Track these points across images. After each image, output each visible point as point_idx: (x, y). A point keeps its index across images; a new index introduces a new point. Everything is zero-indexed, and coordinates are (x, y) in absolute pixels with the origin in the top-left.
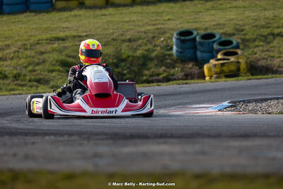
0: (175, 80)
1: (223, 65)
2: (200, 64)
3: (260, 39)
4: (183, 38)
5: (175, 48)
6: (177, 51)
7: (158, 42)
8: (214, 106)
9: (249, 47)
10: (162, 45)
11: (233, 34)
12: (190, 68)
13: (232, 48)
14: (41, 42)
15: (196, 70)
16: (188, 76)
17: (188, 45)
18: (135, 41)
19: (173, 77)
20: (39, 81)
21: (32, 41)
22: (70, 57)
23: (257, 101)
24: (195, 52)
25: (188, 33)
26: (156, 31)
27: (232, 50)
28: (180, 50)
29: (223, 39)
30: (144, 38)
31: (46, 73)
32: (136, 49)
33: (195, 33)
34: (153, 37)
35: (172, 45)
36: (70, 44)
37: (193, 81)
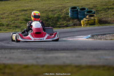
0: (70, 26)
1: (88, 20)
2: (80, 20)
3: (103, 10)
4: (73, 10)
5: (70, 13)
6: (71, 15)
7: (63, 11)
8: (85, 37)
9: (99, 13)
10: (65, 13)
11: (93, 8)
12: (76, 22)
13: (92, 14)
14: (17, 11)
15: (78, 22)
16: (75, 25)
17: (75, 12)
18: (54, 11)
19: (69, 25)
20: (16, 27)
21: (13, 11)
22: (28, 17)
23: (101, 35)
24: (78, 15)
25: (75, 8)
26: (63, 7)
27: (92, 15)
28: (72, 15)
29: (89, 10)
30: (58, 10)
31: (19, 24)
32: (54, 14)
33: (78, 8)
34: (61, 10)
35: (69, 13)
36: (29, 12)
37: (77, 27)
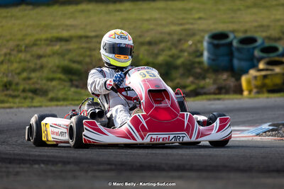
1: (265, 77)
2: (237, 75)
4: (216, 42)
5: (206, 53)
6: (209, 58)
7: (185, 46)
10: (191, 50)
11: (280, 39)
12: (225, 80)
13: (278, 56)
14: (39, 42)
15: (232, 83)
16: (221, 90)
17: (223, 50)
18: (156, 44)
19: (202, 91)
20: (34, 91)
21: (27, 42)
22: (74, 62)
24: (231, 61)
26: (184, 32)
27: (277, 59)
28: (212, 57)
29: (267, 45)
30: (168, 41)
31: (44, 82)
32: (157, 55)
33: (231, 36)
34: (179, 40)
35: (203, 50)
36: (76, 46)
37: (227, 96)
